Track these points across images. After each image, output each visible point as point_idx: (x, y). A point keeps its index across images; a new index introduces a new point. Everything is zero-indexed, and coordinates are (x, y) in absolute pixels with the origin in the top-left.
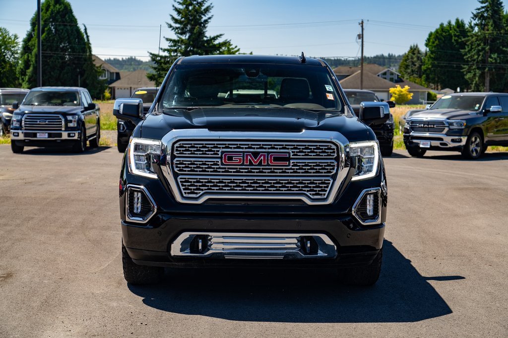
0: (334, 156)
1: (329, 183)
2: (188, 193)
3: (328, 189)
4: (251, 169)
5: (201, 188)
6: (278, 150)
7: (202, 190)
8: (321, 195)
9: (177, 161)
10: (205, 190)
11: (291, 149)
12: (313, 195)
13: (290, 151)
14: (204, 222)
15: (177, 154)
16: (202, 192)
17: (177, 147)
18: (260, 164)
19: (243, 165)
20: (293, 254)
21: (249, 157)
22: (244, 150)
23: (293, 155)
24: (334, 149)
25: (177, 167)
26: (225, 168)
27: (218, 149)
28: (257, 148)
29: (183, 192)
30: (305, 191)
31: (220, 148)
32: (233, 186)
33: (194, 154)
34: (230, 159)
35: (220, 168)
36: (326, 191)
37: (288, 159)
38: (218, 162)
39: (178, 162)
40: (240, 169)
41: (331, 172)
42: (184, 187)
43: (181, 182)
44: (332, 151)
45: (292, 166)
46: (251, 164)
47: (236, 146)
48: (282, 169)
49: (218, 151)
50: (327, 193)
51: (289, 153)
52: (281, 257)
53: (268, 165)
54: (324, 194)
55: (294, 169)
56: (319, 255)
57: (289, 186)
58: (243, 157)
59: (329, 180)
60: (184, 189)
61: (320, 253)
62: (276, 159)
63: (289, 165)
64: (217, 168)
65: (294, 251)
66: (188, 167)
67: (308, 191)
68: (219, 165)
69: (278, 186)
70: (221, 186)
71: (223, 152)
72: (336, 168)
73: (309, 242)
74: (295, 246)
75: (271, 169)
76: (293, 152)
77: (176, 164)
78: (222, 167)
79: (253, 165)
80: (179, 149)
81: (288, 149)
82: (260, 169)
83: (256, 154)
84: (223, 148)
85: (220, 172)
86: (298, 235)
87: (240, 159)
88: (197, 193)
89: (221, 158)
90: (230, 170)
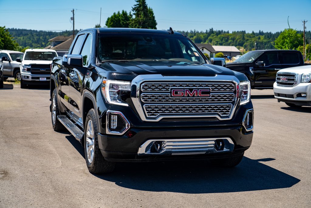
0: (233, 90)
1: (231, 107)
2: (150, 115)
3: (230, 111)
4: (188, 99)
5: (158, 112)
6: (204, 87)
7: (159, 113)
8: (226, 114)
9: (143, 95)
10: (161, 113)
11: (211, 86)
12: (222, 114)
13: (210, 88)
15: (143, 90)
16: (159, 114)
17: (143, 86)
18: (194, 96)
19: (184, 97)
21: (188, 92)
22: (184, 87)
23: (212, 90)
24: (233, 86)
25: (143, 99)
26: (173, 99)
27: (169, 87)
28: (192, 86)
29: (147, 114)
30: (218, 112)
31: (170, 86)
32: (177, 110)
33: (154, 90)
34: (176, 93)
35: (170, 99)
36: (229, 112)
37: (209, 93)
38: (169, 95)
39: (144, 96)
40: (182, 99)
41: (232, 100)
42: (147, 111)
43: (146, 108)
44: (232, 87)
45: (212, 97)
46: (188, 96)
47: (179, 85)
48: (206, 99)
49: (169, 88)
50: (229, 113)
51: (209, 89)
52: (204, 153)
53: (198, 97)
54: (228, 114)
55: (212, 99)
57: (210, 110)
58: (184, 92)
59: (231, 105)
60: (147, 113)
61: (225, 150)
62: (203, 93)
63: (209, 97)
64: (168, 99)
65: (212, 149)
66: (150, 99)
67: (219, 112)
68: (169, 97)
69: (203, 110)
70: (171, 110)
71: (171, 89)
72: (234, 97)
73: (221, 143)
74: (213, 146)
75: (199, 99)
76: (212, 88)
77: (143, 97)
78: (171, 98)
79: (189, 97)
80: (144, 87)
81: (209, 86)
82: (193, 99)
83: (191, 90)
84: (172, 86)
85: (170, 101)
86: (215, 139)
87: (182, 93)
88: (155, 115)
89: (171, 92)
90: (176, 100)
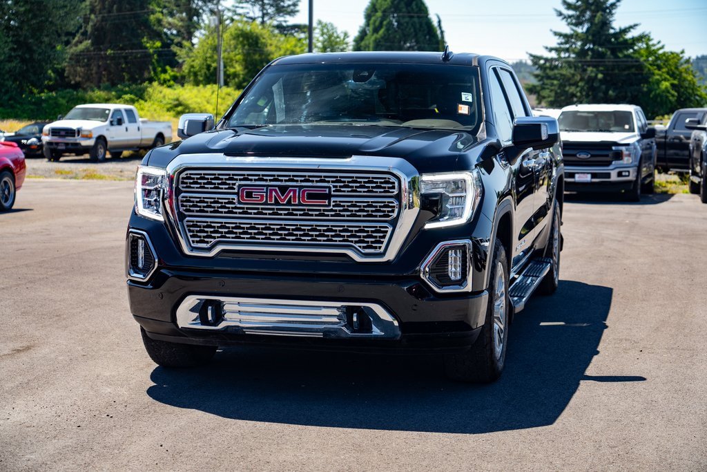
0: (393, 192)
1: (386, 232)
2: (197, 242)
3: (386, 240)
4: (277, 209)
5: (213, 235)
6: (314, 184)
7: (214, 238)
8: (376, 248)
9: (183, 197)
10: (218, 237)
11: (333, 182)
12: (364, 248)
13: (331, 185)
14: (215, 282)
15: (183, 187)
16: (213, 241)
17: (183, 178)
18: (289, 203)
19: (266, 203)
20: (335, 331)
21: (274, 193)
22: (268, 183)
23: (334, 191)
24: (394, 183)
25: (183, 206)
26: (243, 208)
27: (234, 182)
28: (286, 181)
29: (191, 239)
30: (352, 242)
31: (236, 180)
32: (253, 233)
33: (204, 188)
34: (249, 195)
35: (236, 208)
36: (382, 242)
37: (328, 196)
38: (234, 199)
39: (185, 199)
40: (262, 209)
41: (389, 216)
42: (192, 234)
43: (188, 226)
44: (391, 185)
45: (334, 206)
46: (277, 203)
47: (257, 178)
48: (319, 210)
49: (234, 184)
50: (383, 246)
51: (330, 188)
52: (320, 335)
53: (300, 204)
54: (380, 248)
55: (336, 211)
56: (374, 333)
57: (330, 235)
58: (267, 193)
59: (387, 227)
60: (191, 236)
61: (376, 331)
62: (311, 196)
63: (329, 205)
64: (233, 208)
65: (336, 326)
66: (197, 206)
67: (356, 242)
68: (234, 203)
69: (314, 234)
70: (238, 232)
71: (240, 186)
72: (396, 210)
73: (355, 314)
74: (336, 320)
75: (304, 210)
76: (334, 186)
77: (182, 201)
78: (238, 206)
79: (280, 205)
80: (185, 181)
81: (328, 182)
82: (288, 210)
83: (283, 189)
84: (240, 180)
85: (236, 213)
86: (339, 304)
87: (262, 196)
88: (207, 242)
89: (237, 194)
90: (249, 211)
